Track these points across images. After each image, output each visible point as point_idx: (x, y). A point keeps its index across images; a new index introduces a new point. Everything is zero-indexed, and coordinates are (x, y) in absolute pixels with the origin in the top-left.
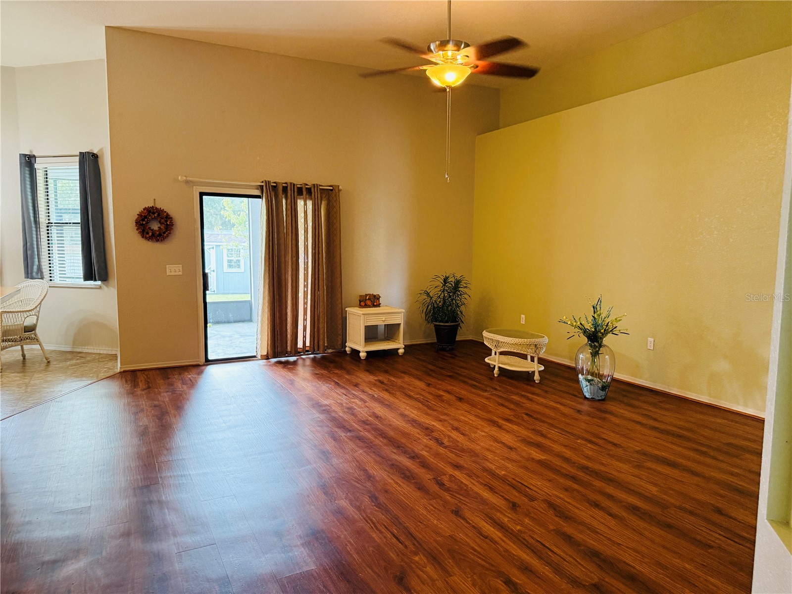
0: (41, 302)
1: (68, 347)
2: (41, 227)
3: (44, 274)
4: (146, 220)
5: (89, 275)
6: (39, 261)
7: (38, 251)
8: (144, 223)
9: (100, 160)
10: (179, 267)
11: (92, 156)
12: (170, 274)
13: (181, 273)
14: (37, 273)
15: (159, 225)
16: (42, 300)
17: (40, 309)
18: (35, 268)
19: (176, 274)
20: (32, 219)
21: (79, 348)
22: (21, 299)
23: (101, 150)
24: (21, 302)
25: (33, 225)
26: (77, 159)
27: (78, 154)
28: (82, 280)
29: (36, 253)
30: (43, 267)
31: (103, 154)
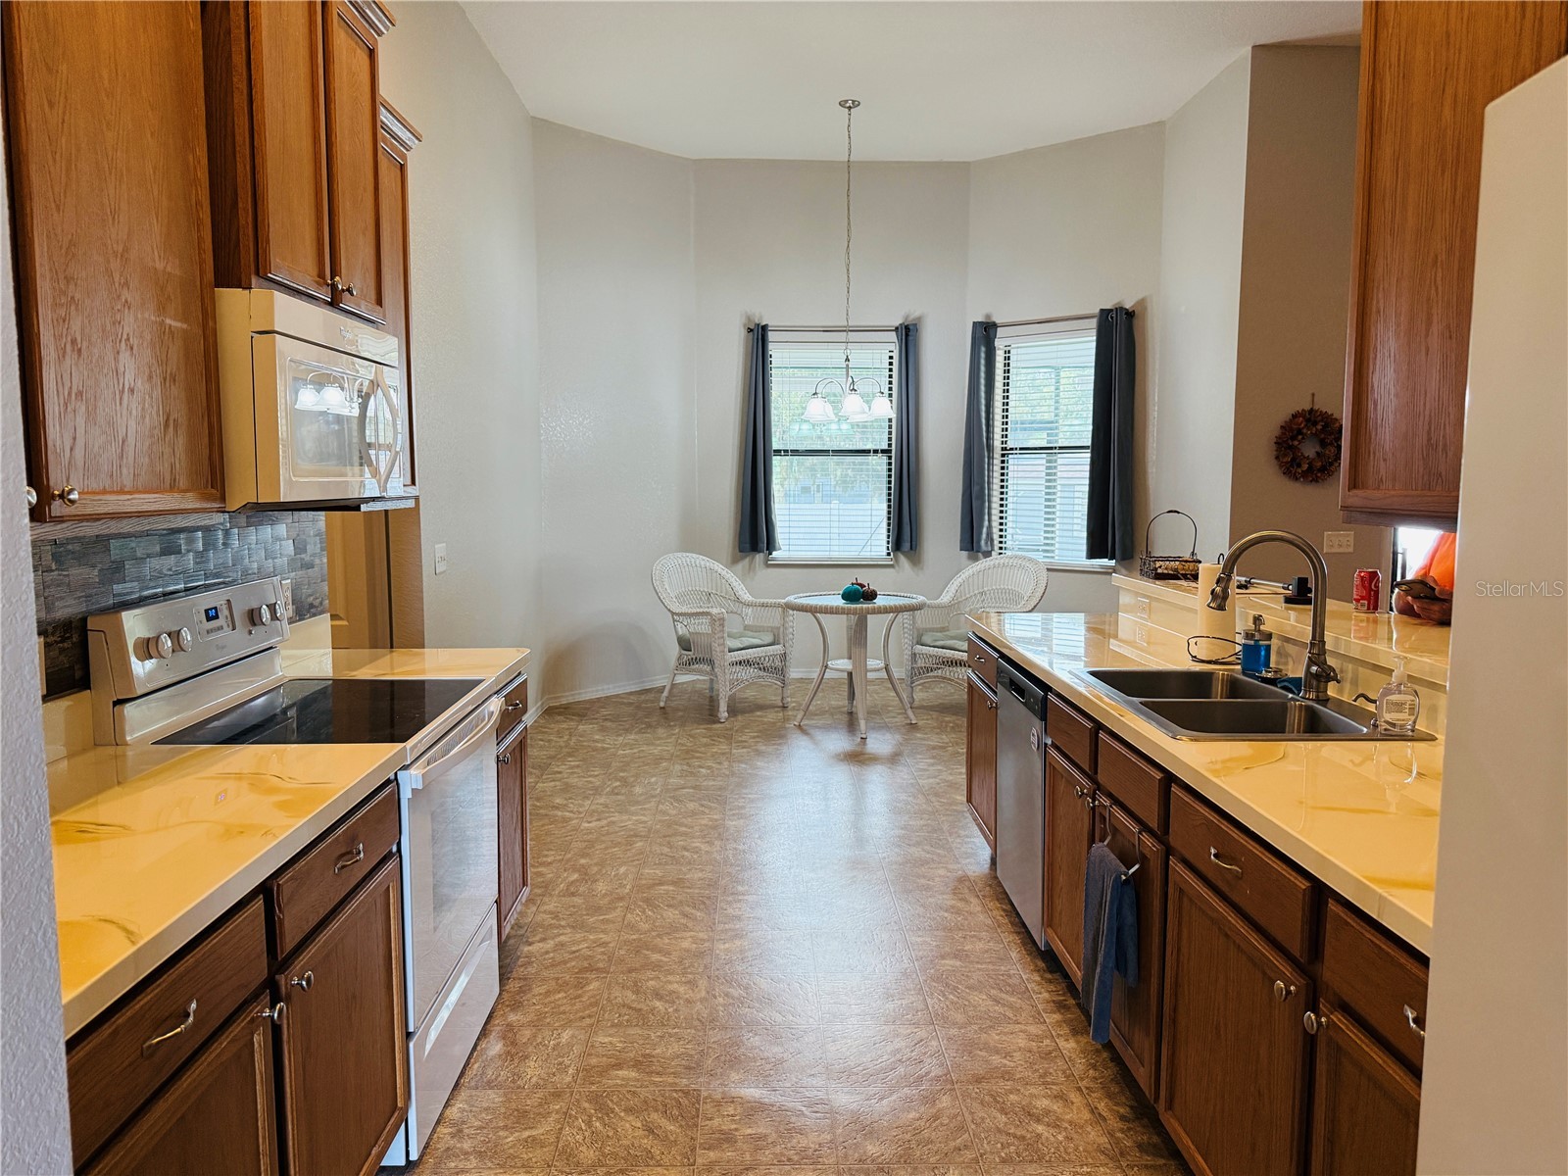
4: (1300, 437)
5: (1096, 548)
8: (1296, 443)
9: (1136, 322)
10: (1348, 535)
11: (1126, 314)
12: (1330, 551)
13: (1351, 550)
15: (1318, 449)
19: (1341, 550)
23: (1142, 303)
26: (1094, 322)
27: (1097, 311)
28: (1084, 559)
31: (1145, 309)
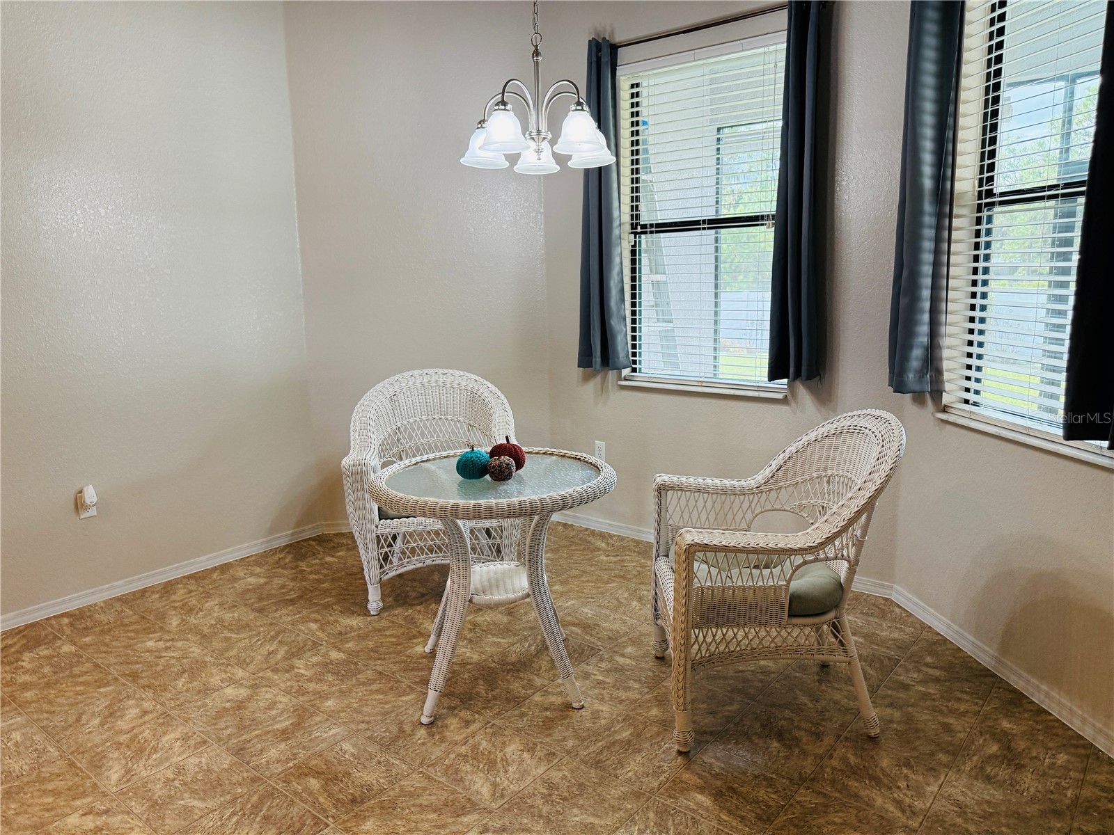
0: (872, 499)
1: (984, 651)
2: (955, 211)
3: (946, 376)
6: (934, 334)
7: (935, 300)
14: (921, 374)
16: (879, 491)
17: (864, 534)
18: (917, 353)
20: (928, 183)
21: (1020, 676)
22: (829, 472)
24: (828, 482)
25: (928, 207)
29: (926, 305)
30: (946, 353)
